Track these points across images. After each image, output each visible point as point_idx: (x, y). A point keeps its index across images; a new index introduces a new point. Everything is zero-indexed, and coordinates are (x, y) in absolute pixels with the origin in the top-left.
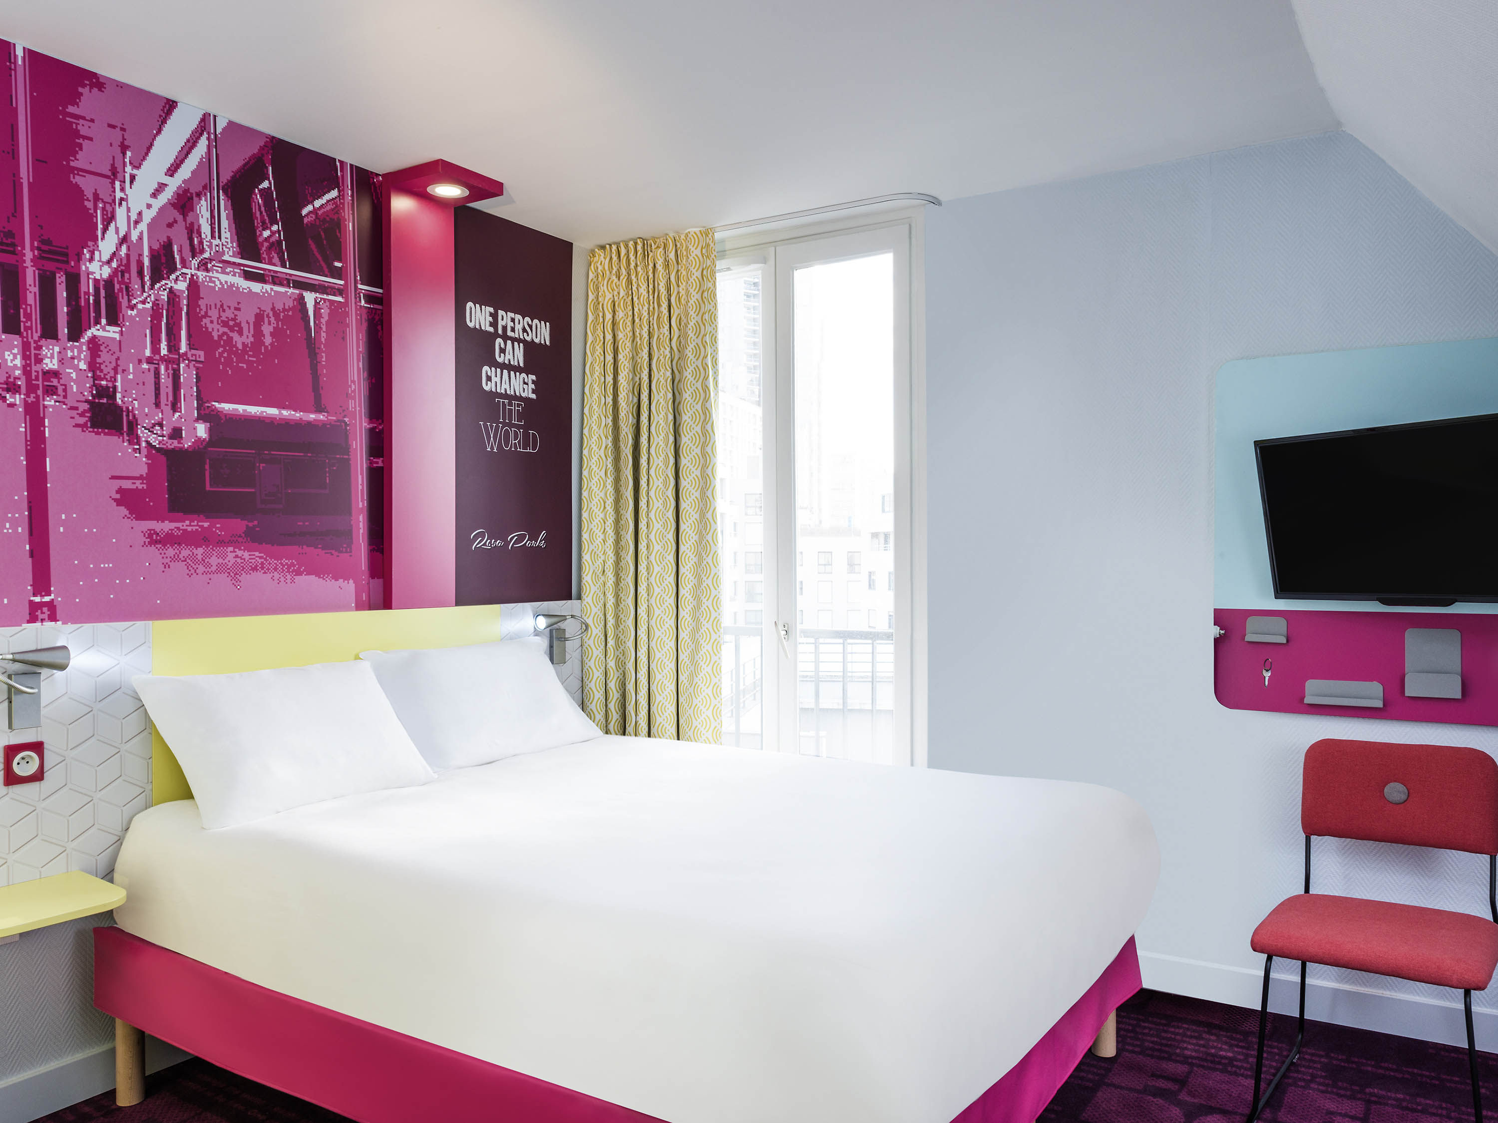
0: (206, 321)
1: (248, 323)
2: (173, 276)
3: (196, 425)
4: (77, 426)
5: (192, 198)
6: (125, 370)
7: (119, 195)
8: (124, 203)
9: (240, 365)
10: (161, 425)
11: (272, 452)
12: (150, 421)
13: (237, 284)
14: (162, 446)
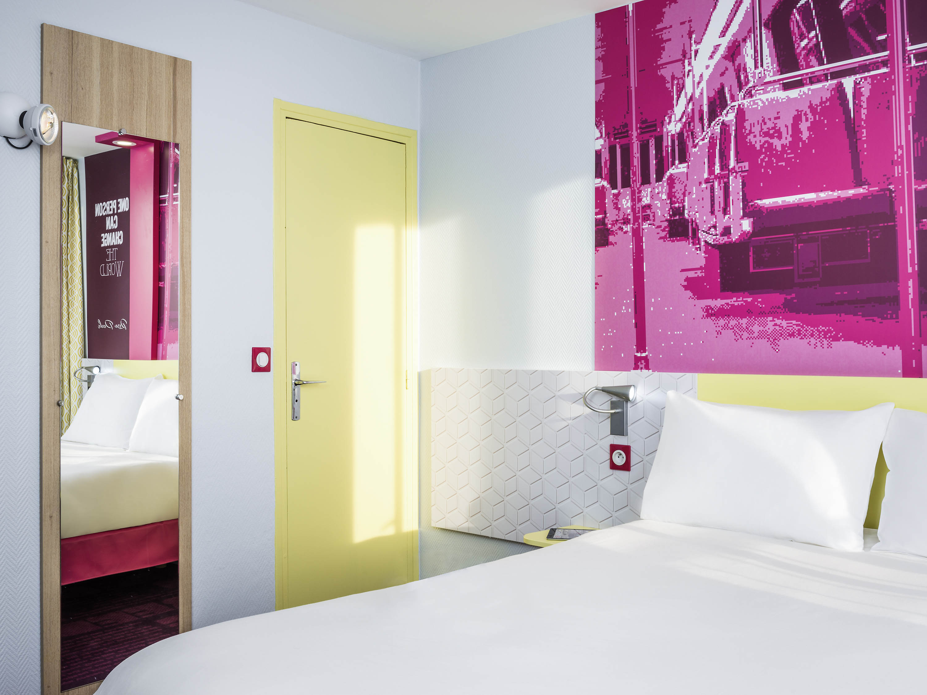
0: (751, 137)
1: (786, 126)
2: (725, 112)
3: (742, 222)
4: (661, 238)
5: (739, 45)
6: (690, 193)
7: (687, 68)
8: (691, 73)
9: (779, 164)
10: (715, 227)
11: (810, 233)
12: (707, 226)
13: (777, 97)
14: (715, 243)
